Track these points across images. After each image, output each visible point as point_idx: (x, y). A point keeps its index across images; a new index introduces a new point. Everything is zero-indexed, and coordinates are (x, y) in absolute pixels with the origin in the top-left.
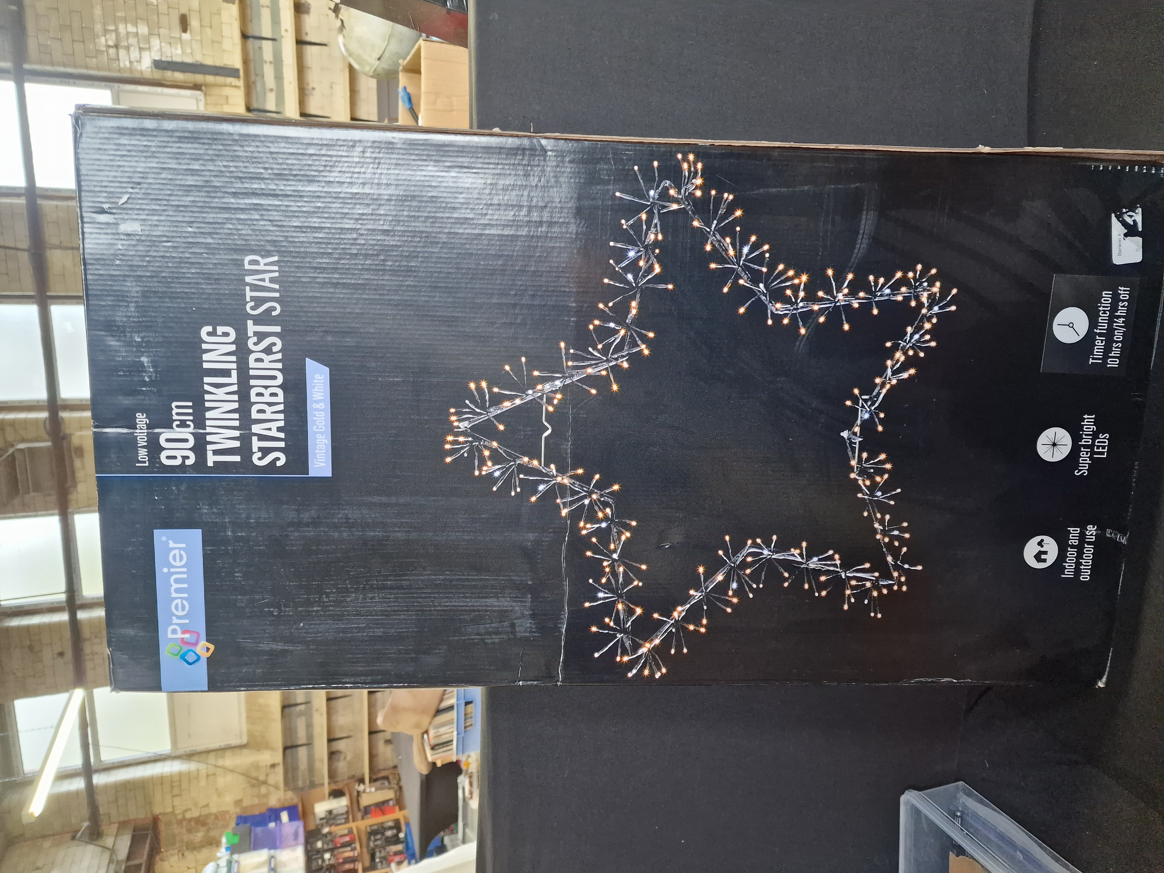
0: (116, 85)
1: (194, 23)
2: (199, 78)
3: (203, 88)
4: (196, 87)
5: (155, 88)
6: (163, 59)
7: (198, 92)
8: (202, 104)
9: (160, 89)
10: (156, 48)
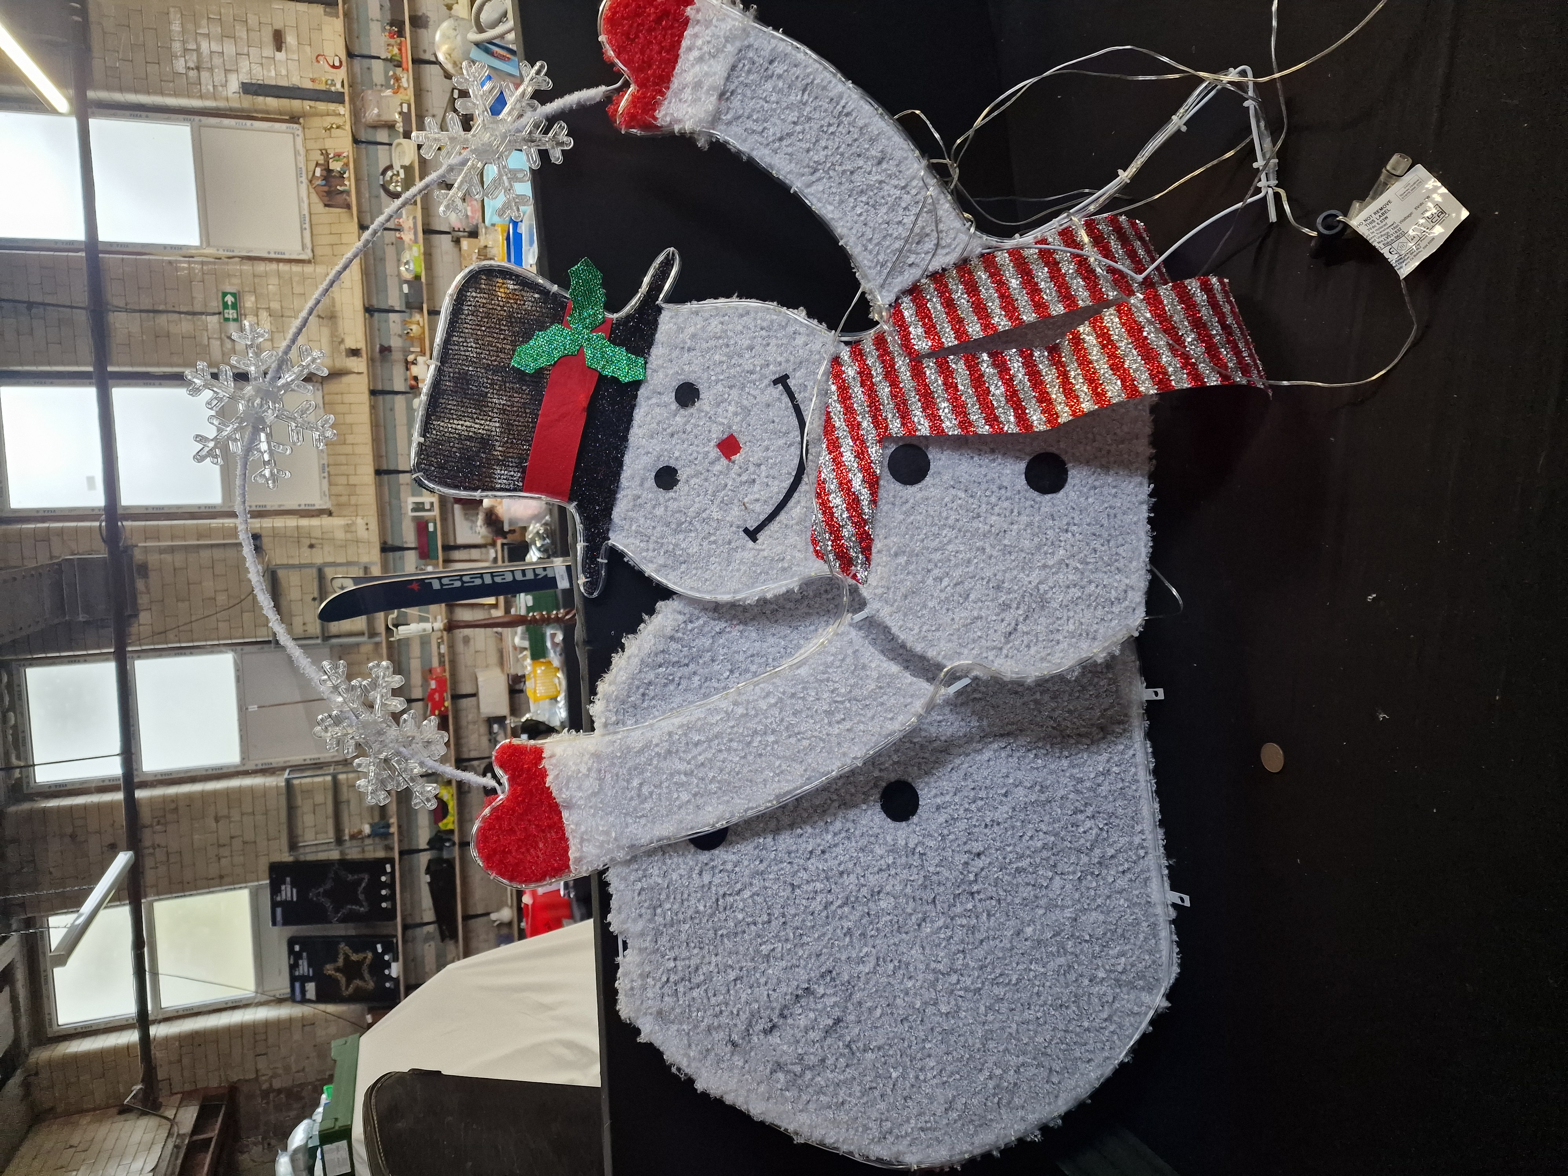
0: (197, 118)
1: (290, 39)
2: (296, 106)
3: (301, 120)
4: (294, 119)
5: (244, 121)
6: (254, 81)
7: (295, 126)
8: (299, 140)
9: (249, 122)
10: (244, 70)
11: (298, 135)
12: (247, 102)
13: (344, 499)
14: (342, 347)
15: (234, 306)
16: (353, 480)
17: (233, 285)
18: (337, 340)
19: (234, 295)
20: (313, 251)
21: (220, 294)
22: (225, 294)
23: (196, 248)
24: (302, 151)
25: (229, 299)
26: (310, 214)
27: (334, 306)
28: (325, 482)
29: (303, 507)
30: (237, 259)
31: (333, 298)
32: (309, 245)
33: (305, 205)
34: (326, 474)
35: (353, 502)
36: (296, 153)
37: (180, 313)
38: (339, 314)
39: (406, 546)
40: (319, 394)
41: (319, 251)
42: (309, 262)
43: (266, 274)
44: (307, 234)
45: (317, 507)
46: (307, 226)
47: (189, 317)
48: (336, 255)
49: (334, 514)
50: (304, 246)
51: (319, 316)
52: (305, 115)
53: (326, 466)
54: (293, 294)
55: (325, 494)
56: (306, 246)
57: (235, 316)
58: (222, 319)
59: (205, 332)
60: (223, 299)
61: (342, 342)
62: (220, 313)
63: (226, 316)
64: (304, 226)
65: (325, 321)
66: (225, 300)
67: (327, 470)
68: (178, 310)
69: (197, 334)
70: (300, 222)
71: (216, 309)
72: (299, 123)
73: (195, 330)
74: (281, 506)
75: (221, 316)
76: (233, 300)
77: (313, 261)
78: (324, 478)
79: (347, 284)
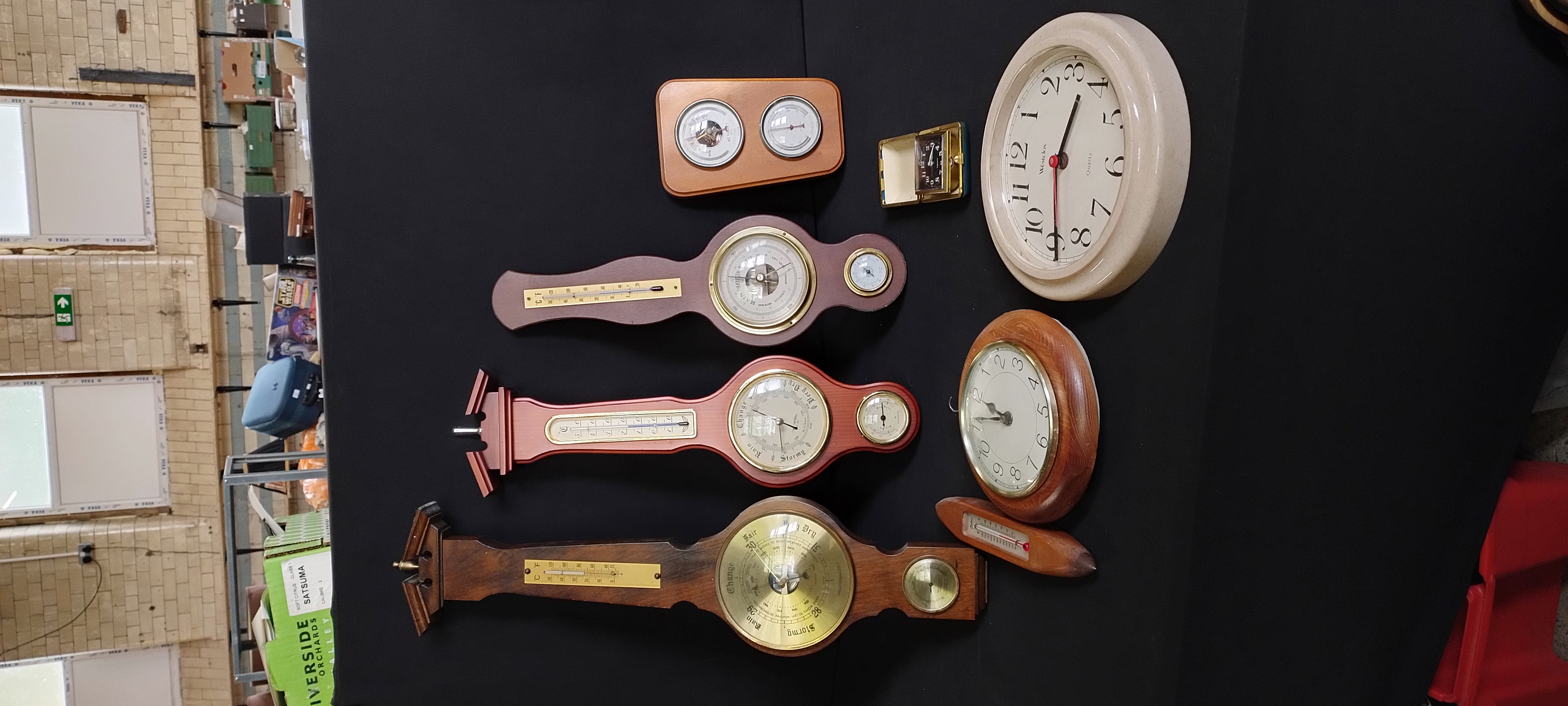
0: (27, 99)
1: (136, 21)
2: (141, 89)
3: (146, 98)
4: (138, 98)
5: (82, 101)
6: (94, 67)
7: (140, 103)
8: (144, 119)
9: (87, 102)
10: (83, 54)
11: (142, 114)
12: (85, 87)
13: (185, 498)
14: (187, 343)
15: (68, 309)
16: (195, 479)
17: (67, 285)
18: (180, 336)
19: (68, 297)
20: (156, 236)
21: (53, 298)
22: (57, 298)
23: (26, 239)
24: (146, 130)
25: (63, 302)
26: (155, 198)
27: (178, 301)
28: (166, 477)
29: (140, 506)
30: (72, 251)
31: (178, 293)
32: (153, 230)
33: (149, 188)
34: (166, 471)
35: (195, 502)
36: (140, 132)
37: (7, 316)
38: (184, 309)
39: (252, 547)
40: (161, 386)
41: (162, 237)
42: (152, 248)
43: (104, 270)
44: (150, 218)
45: (156, 505)
46: (151, 210)
47: (18, 321)
48: (182, 244)
49: (174, 513)
50: (146, 232)
51: (162, 312)
52: (150, 96)
53: (166, 461)
54: (133, 290)
55: (165, 492)
56: (149, 232)
57: (69, 320)
58: (54, 322)
59: (35, 336)
60: (56, 303)
61: (187, 338)
62: (51, 315)
63: (59, 320)
64: (148, 210)
65: (168, 317)
66: (58, 304)
67: (167, 465)
68: (5, 314)
69: (25, 338)
70: (143, 205)
71: (48, 312)
72: (145, 101)
73: (23, 334)
74: (116, 506)
75: (54, 318)
76: (67, 303)
77: (156, 246)
78: (164, 474)
79: (194, 276)
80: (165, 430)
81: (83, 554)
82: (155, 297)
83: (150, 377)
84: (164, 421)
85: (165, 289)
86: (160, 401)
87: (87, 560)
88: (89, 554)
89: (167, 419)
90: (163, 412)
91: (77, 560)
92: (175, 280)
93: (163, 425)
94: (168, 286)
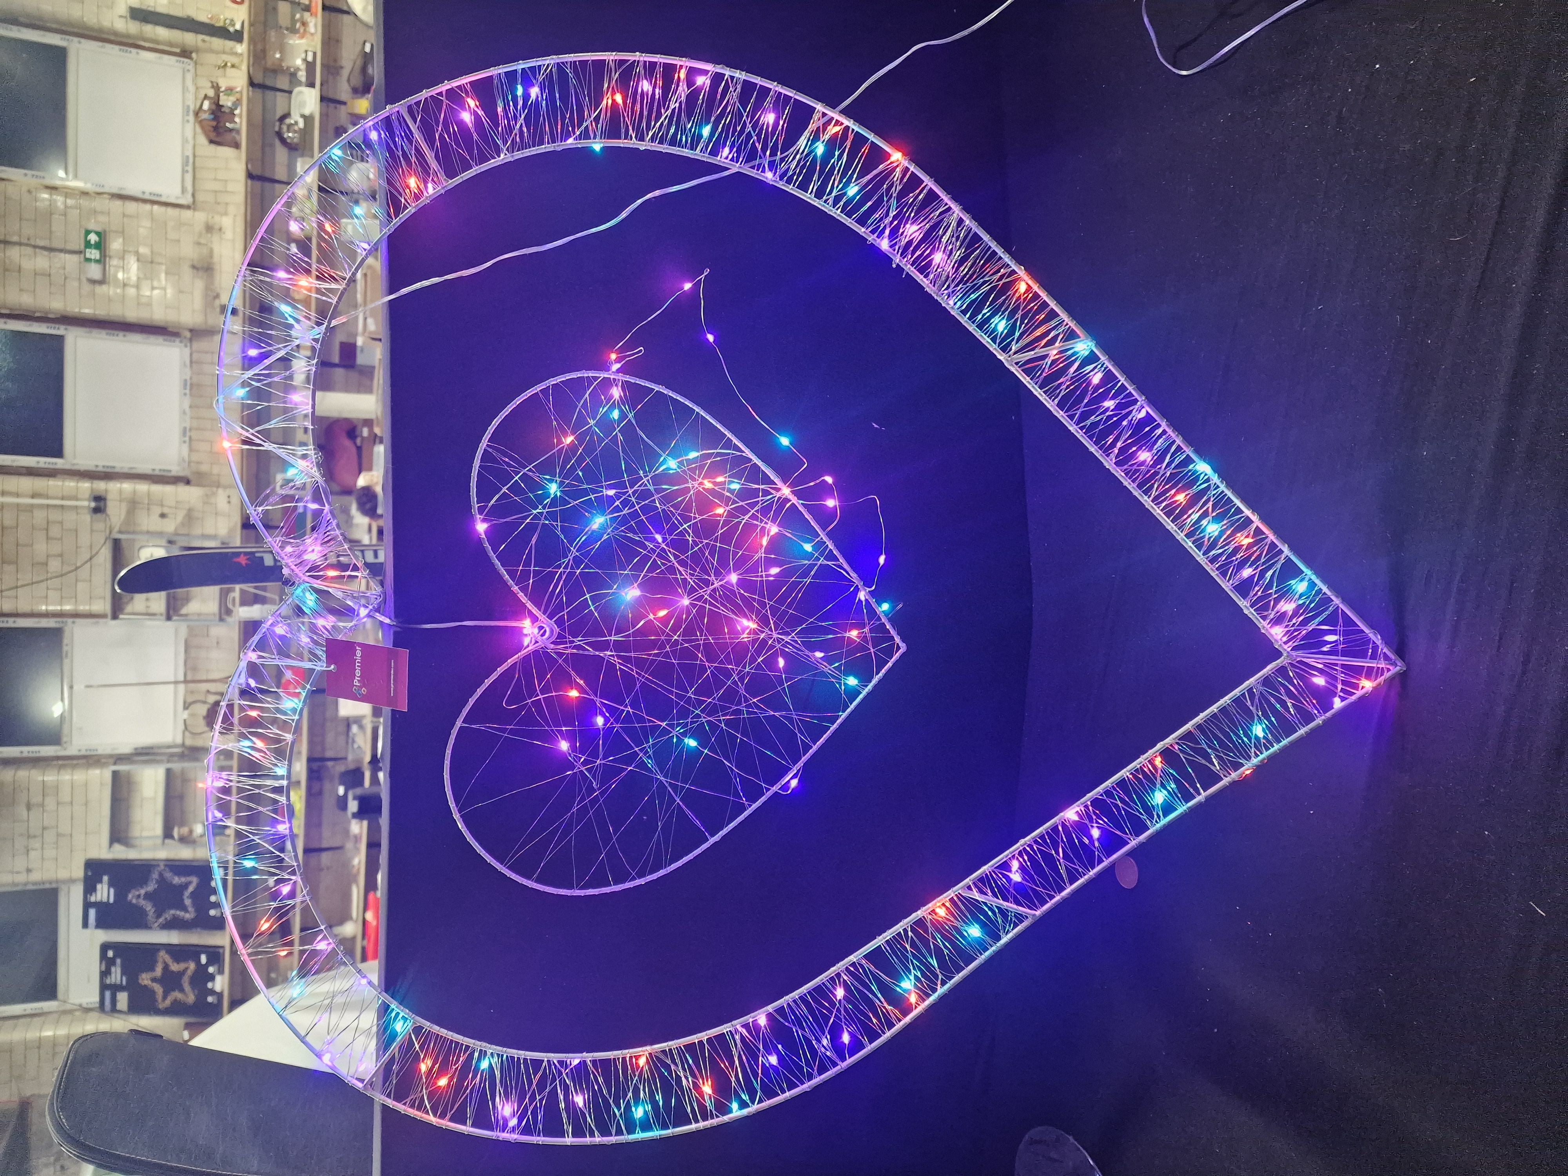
2: (189, 38)
3: (194, 55)
4: (185, 53)
5: (128, 49)
6: (144, 7)
7: (186, 60)
8: (189, 77)
9: (134, 51)
11: (188, 71)
12: (133, 28)
13: (204, 467)
14: (218, 304)
15: (98, 246)
16: (215, 447)
17: (99, 222)
18: (211, 295)
19: (98, 234)
20: (193, 196)
21: (83, 231)
23: (60, 179)
24: (191, 84)
25: (93, 238)
26: (194, 156)
27: (211, 257)
28: (187, 446)
29: (157, 473)
30: (107, 196)
31: (211, 250)
32: (190, 189)
33: (189, 147)
34: (187, 439)
35: (215, 471)
36: (185, 89)
37: (35, 247)
38: (217, 267)
40: (187, 351)
41: (200, 197)
42: (188, 207)
43: (138, 215)
44: (189, 178)
45: (174, 473)
46: (190, 168)
47: (46, 253)
48: (219, 204)
49: (192, 483)
50: (184, 190)
51: (194, 267)
52: (197, 50)
53: (188, 429)
54: (166, 239)
55: (183, 460)
56: (186, 190)
57: (98, 257)
58: (82, 259)
59: (62, 271)
60: (86, 237)
61: (217, 296)
62: (81, 252)
63: (88, 256)
64: (186, 168)
65: (201, 273)
66: (88, 238)
67: (188, 434)
68: (33, 244)
69: (53, 272)
70: (183, 163)
71: (76, 247)
72: (190, 58)
73: (50, 267)
74: (132, 468)
75: (82, 256)
76: (97, 239)
77: (192, 207)
78: (185, 442)
79: (229, 235)
80: (188, 395)
81: (93, 505)
82: (188, 251)
83: (178, 340)
84: (188, 387)
85: (199, 244)
86: (185, 365)
87: (97, 510)
88: (99, 504)
89: (191, 385)
90: (188, 378)
91: (86, 511)
92: (209, 235)
93: (188, 391)
94: (203, 241)
